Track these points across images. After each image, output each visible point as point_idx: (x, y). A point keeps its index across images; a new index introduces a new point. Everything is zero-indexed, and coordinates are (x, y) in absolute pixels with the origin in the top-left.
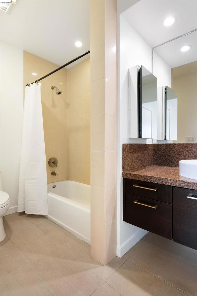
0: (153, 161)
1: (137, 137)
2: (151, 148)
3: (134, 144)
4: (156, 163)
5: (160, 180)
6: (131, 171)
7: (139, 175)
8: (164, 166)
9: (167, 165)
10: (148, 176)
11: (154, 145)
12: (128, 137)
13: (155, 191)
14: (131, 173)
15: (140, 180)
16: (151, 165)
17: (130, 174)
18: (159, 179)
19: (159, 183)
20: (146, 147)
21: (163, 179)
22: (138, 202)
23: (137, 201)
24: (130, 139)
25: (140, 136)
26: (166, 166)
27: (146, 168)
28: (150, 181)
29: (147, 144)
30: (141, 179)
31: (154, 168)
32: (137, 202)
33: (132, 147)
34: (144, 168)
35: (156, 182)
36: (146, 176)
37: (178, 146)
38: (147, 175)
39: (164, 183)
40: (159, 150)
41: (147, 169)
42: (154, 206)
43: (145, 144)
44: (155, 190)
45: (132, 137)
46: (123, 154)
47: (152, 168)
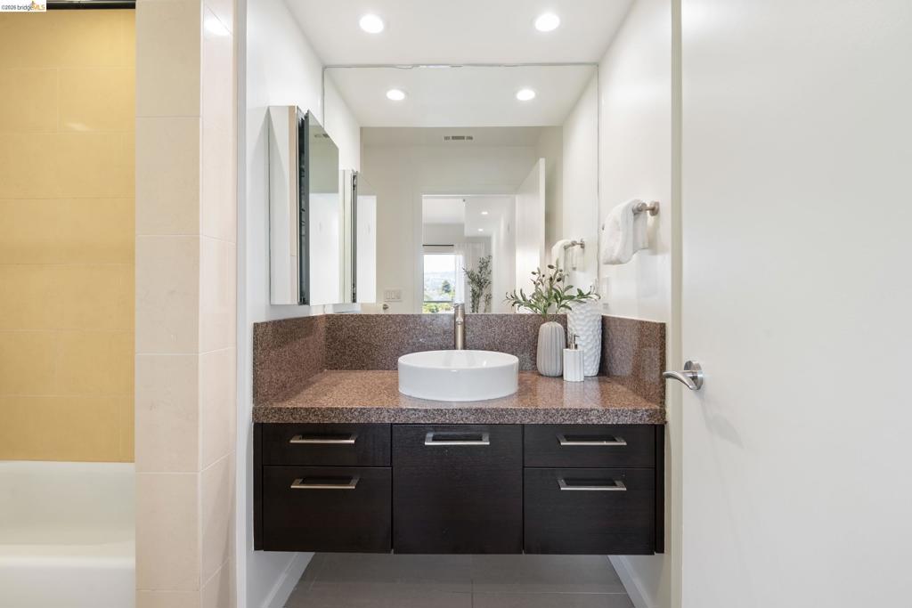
0: (326, 358)
1: (296, 303)
2: (322, 326)
3: (284, 320)
4: (335, 364)
5: (363, 414)
6: (277, 401)
7: (306, 409)
8: (355, 369)
9: (362, 368)
10: (331, 410)
11: (328, 317)
12: (268, 303)
13: (350, 444)
14: (280, 405)
15: (311, 422)
16: (321, 371)
17: (280, 409)
18: (362, 412)
19: (362, 421)
20: (312, 325)
21: (369, 410)
22: (303, 483)
23: (301, 480)
24: (272, 306)
25: (304, 299)
26: (360, 369)
27: (314, 383)
28: (337, 422)
29: (313, 317)
30: (313, 420)
31: (334, 379)
32: (301, 484)
33: (280, 330)
34: (309, 384)
35: (354, 421)
36: (328, 409)
37: (387, 319)
38: (330, 405)
39: (374, 420)
40: (342, 329)
41: (317, 384)
42: (348, 484)
43: (309, 317)
44: (353, 441)
45: (277, 303)
46: (254, 354)
47: (326, 380)
